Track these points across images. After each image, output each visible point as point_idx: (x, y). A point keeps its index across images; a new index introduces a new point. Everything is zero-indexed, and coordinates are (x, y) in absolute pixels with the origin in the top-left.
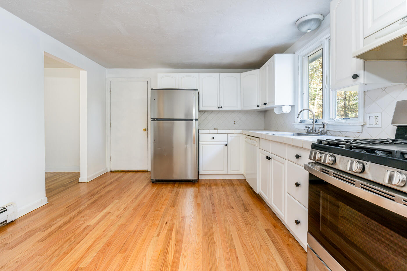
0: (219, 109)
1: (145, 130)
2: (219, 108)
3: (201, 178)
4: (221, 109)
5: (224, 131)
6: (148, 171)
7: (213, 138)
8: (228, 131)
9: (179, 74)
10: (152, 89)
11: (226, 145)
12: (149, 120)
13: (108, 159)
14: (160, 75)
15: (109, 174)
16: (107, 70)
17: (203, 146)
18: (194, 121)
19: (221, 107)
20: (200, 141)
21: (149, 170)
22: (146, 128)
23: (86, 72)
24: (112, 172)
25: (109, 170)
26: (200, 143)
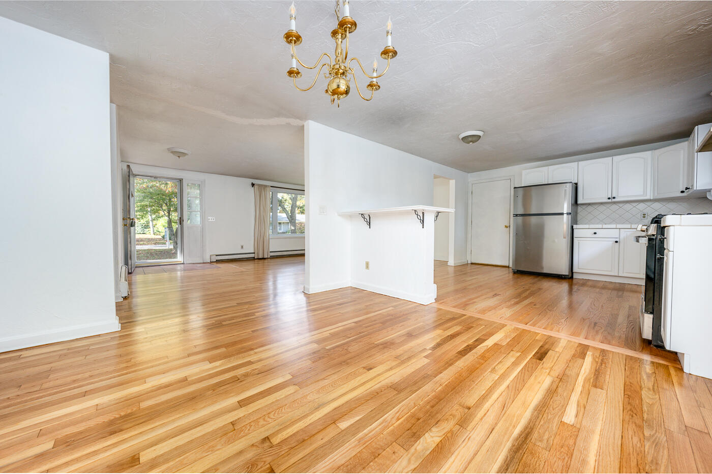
0: (610, 200)
1: (506, 227)
2: (609, 198)
3: (575, 276)
4: (614, 200)
5: (614, 226)
6: (509, 267)
7: (595, 233)
8: (619, 226)
9: (550, 167)
10: (515, 188)
11: (616, 242)
12: (512, 216)
13: (469, 252)
14: (524, 172)
15: (469, 265)
16: (469, 174)
17: (579, 243)
18: (565, 215)
19: (614, 198)
20: (575, 236)
21: (511, 266)
22: (508, 225)
23: (454, 181)
24: (472, 264)
25: (469, 262)
26: (575, 239)
